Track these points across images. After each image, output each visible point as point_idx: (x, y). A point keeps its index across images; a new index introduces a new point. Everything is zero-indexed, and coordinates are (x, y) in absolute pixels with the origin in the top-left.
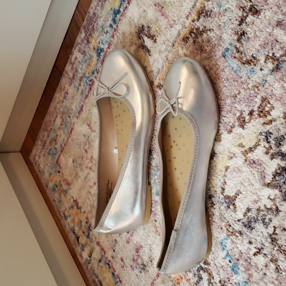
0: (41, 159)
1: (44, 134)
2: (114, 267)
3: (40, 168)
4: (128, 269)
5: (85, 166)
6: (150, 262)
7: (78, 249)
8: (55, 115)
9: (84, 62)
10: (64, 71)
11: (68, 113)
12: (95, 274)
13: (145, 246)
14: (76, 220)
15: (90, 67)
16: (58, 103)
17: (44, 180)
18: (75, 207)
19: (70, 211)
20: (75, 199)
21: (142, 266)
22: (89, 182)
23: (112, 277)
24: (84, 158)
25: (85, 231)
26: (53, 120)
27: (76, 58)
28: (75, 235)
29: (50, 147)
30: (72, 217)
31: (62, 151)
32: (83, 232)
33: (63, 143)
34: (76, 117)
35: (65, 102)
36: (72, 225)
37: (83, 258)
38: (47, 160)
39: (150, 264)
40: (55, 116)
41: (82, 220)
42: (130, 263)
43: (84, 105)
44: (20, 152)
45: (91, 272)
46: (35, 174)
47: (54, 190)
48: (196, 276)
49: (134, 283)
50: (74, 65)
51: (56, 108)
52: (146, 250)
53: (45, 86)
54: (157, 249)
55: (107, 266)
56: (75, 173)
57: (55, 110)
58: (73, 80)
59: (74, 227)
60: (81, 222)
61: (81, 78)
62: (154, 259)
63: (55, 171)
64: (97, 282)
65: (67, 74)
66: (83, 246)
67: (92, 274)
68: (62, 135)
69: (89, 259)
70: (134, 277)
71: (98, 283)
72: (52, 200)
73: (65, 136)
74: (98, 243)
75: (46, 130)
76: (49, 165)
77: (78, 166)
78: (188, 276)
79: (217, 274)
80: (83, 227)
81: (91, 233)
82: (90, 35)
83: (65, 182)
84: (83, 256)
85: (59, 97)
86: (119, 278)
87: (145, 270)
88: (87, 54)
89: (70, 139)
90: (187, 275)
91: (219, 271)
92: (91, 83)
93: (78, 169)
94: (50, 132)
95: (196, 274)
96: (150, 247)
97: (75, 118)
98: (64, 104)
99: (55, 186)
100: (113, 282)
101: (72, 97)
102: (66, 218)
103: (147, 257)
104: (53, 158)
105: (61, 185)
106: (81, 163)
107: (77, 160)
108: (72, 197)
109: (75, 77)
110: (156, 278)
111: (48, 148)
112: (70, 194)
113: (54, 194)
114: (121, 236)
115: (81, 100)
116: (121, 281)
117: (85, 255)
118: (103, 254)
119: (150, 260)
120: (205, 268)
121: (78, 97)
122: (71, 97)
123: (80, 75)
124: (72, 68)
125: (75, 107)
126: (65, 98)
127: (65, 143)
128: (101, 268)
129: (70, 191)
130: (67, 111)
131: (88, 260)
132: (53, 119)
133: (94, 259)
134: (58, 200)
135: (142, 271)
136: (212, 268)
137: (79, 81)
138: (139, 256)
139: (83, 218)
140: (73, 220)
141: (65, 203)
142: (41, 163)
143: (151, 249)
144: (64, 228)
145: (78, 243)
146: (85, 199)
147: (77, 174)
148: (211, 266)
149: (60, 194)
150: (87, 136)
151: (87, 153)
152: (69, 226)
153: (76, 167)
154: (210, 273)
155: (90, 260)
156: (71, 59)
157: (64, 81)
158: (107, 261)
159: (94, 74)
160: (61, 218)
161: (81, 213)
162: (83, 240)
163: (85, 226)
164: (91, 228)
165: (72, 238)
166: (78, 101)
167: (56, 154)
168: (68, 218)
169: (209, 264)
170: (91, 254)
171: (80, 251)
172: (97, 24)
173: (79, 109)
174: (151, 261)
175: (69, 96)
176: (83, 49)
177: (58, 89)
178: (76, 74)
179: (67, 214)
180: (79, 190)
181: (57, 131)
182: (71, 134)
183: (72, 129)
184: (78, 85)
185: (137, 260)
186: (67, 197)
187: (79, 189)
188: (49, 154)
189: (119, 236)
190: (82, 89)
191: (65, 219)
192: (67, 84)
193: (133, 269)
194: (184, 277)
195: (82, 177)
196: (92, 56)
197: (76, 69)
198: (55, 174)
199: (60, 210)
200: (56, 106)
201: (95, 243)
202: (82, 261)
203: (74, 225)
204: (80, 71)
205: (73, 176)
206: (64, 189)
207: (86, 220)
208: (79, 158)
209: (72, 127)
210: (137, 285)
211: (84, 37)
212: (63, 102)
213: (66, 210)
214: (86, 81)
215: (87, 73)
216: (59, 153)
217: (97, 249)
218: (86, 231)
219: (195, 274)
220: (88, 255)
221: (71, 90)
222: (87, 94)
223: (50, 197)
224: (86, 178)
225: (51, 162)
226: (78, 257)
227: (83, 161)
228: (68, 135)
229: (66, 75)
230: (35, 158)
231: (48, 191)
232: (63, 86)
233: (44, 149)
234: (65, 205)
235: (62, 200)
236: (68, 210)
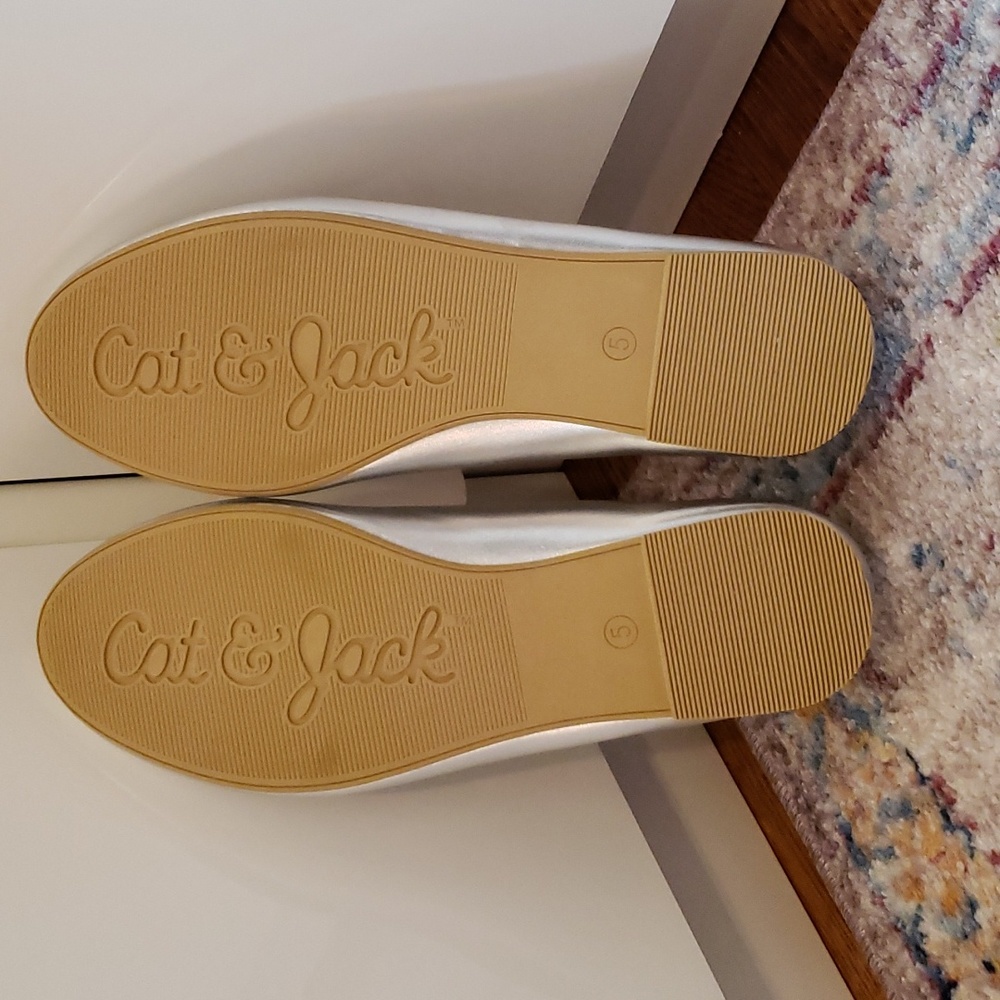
11: (883, 280)
14: (936, 887)
18: (932, 818)
19: (889, 828)
20: (925, 771)
28: (924, 964)
30: (903, 864)
31: (834, 493)
34: (949, 303)
35: (861, 222)
36: (901, 905)
41: (977, 897)
58: (928, 90)
59: (918, 919)
60: (973, 906)
65: (886, 57)
77: (956, 589)
85: (820, 195)
89: (898, 429)
93: (956, 608)
97: (940, 312)
98: (862, 228)
101: (921, 189)
102: (860, 857)
107: (945, 553)
108: (908, 754)
109: (945, 72)
112: (894, 737)
115: (990, 204)
121: (968, 187)
122: (908, 192)
123: (983, 60)
124: (926, 22)
125: (938, 246)
126: (866, 199)
127: (858, 450)
129: (890, 718)
130: (879, 270)
137: (972, 96)
140: (914, 882)
141: (858, 781)
149: (820, 722)
152: (883, 906)
153: (943, 593)
157: (862, 100)
161: (973, 855)
163: (998, 935)
165: (904, 974)
168: (877, 864)
173: (968, 259)
175: (897, 183)
178: (951, 52)
179: (863, 834)
182: (902, 400)
183: (913, 375)
184: (969, 115)
186: (867, 747)
187: (963, 721)
191: (851, 862)
192: (884, 116)
199: (819, 807)
208: (960, 543)
209: (912, 362)
212: (849, 219)
213: (859, 812)
221: (913, 151)
228: (884, 409)
229: (876, 64)
232: (851, 128)
233: (709, 472)
234: (851, 788)
235: (833, 758)
236: (875, 819)
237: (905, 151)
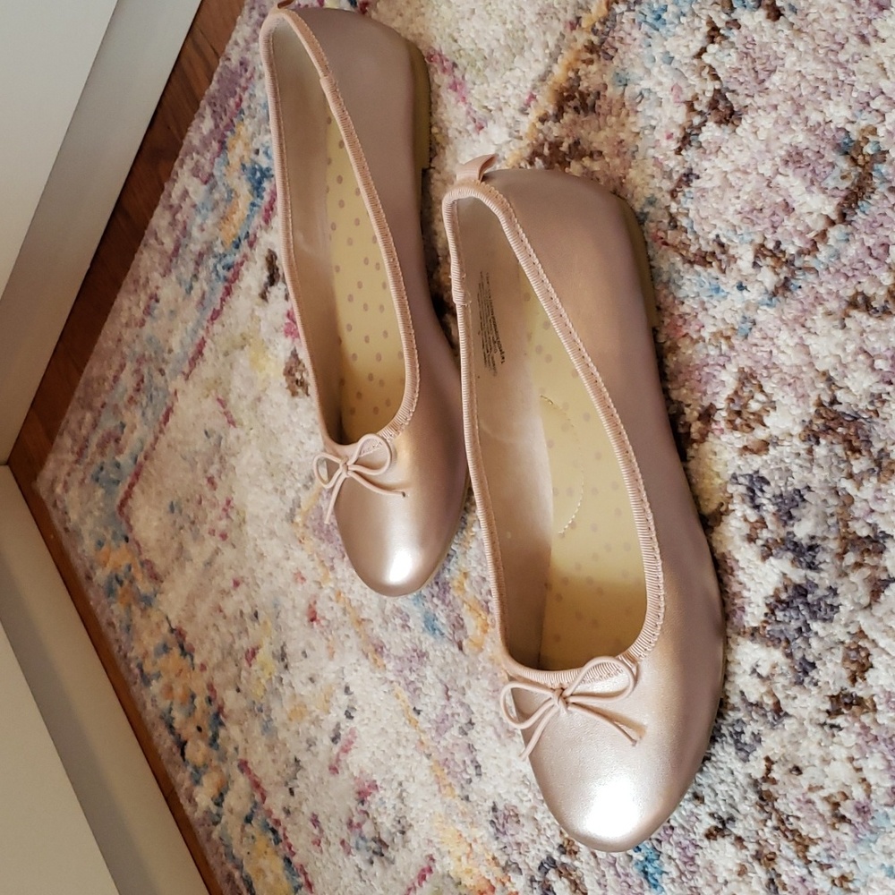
0: (71, 493)
1: (83, 418)
2: (290, 840)
3: (70, 520)
4: (332, 849)
5: (206, 527)
6: (398, 834)
7: (182, 778)
8: (117, 363)
9: (209, 207)
10: (146, 228)
11: (157, 358)
12: (234, 857)
13: (384, 786)
14: (178, 691)
15: (227, 227)
16: (127, 325)
17: (81, 560)
18: (176, 651)
19: (158, 661)
20: (174, 626)
21: (374, 845)
22: (218, 579)
23: (284, 869)
24: (203, 502)
25: (205, 725)
26: (111, 378)
27: (186, 193)
28: (173, 734)
29: (99, 460)
30: (164, 680)
31: (137, 475)
32: (199, 729)
33: (142, 449)
34: (183, 373)
35: (147, 326)
36: (164, 704)
37: (196, 805)
38: (89, 500)
39: (398, 839)
40: (115, 367)
41: (195, 691)
42: (338, 831)
43: (209, 341)
44: (8, 463)
45: (222, 849)
46: (52, 537)
47: (110, 592)
48: (535, 885)
50: (179, 214)
51: (119, 340)
52: (389, 798)
53: (88, 267)
55: (270, 835)
56: (175, 545)
57: (117, 346)
58: (174, 260)
59: (171, 710)
60: (193, 697)
61: (201, 255)
62: (411, 825)
63: (114, 533)
64: (237, 882)
65: (157, 239)
66: (196, 768)
67: (224, 857)
68: (138, 426)
69: (214, 809)
70: (349, 876)
71: (241, 884)
72: (103, 622)
73: (146, 428)
74: (244, 766)
75: (90, 407)
76: (97, 513)
77: (187, 525)
78: (513, 884)
79: (599, 884)
80: (198, 714)
81: (222, 732)
82: (230, 126)
83: (145, 571)
84: (197, 799)
85: (130, 309)
86: (305, 874)
87: (383, 858)
88: (220, 183)
89: (163, 440)
90: (509, 880)
91: (604, 876)
92: (229, 274)
93: (187, 536)
94: (100, 412)
95: (537, 879)
96: (399, 789)
97: (180, 378)
98: (147, 330)
99: (115, 581)
100: (285, 885)
101: (172, 312)
102: (146, 681)
103: (392, 817)
104: (109, 493)
105: (132, 581)
106: (196, 517)
107: (182, 506)
108: (167, 618)
109: (180, 251)
110: (417, 885)
111: (92, 463)
112: (161, 608)
113: (110, 604)
114: (312, 748)
115: (199, 323)
116: (310, 885)
117: (204, 797)
118: (258, 798)
119: (399, 827)
120: (563, 864)
121: (190, 313)
122: (166, 312)
123: (195, 248)
124: (173, 223)
125: (179, 342)
126: (149, 314)
127: (147, 452)
128: (251, 840)
129: (159, 597)
130: (155, 353)
131: (211, 812)
132: (110, 374)
133: (231, 811)
134: (124, 625)
135: (375, 859)
136: (584, 866)
137: (192, 266)
138: (368, 814)
139: (198, 685)
140: (169, 690)
141: (145, 636)
142: (73, 507)
143: (404, 794)
144: (140, 708)
145: (181, 759)
146: (207, 628)
147: (181, 548)
148: (578, 859)
149: (130, 606)
150: (215, 437)
151: (215, 489)
152: (156, 706)
153: (181, 528)
154: (578, 881)
155: (219, 815)
156: (170, 196)
157: (147, 260)
158: (268, 820)
159: (241, 248)
160: (131, 679)
161: (194, 668)
162: (198, 751)
163: (204, 711)
164: (221, 717)
165: (165, 742)
166: (190, 325)
167: (119, 482)
168: (154, 682)
169: (576, 853)
170: (221, 795)
171: (187, 784)
172: (252, 96)
173: (191, 351)
174: (403, 833)
175: (162, 308)
176: (207, 169)
177: (128, 283)
178: (183, 241)
179: (148, 668)
180: (188, 598)
181: (124, 411)
182: (165, 423)
183: (169, 411)
184: (190, 275)
185: (359, 825)
186: (149, 616)
187: (189, 595)
188: (97, 480)
189: (308, 750)
190: (201, 288)
191: (143, 685)
192: (156, 270)
193: (349, 853)
194: (498, 887)
195: (199, 561)
196: (236, 193)
197: (185, 228)
198: (113, 544)
199: (129, 655)
200: (121, 334)
201: (235, 763)
202: (196, 815)
203: (172, 703)
204: (195, 232)
205: (172, 553)
206: (143, 591)
207: (208, 693)
208: (188, 501)
209: (169, 404)
211: (211, 132)
212: (142, 324)
213: (146, 654)
214: (215, 267)
215: (218, 243)
216: (129, 480)
217: (241, 782)
218: (207, 726)
219: (532, 880)
220: (212, 799)
221: (168, 291)
222: (218, 308)
223: (98, 610)
224: (209, 563)
225: (102, 504)
226: (182, 801)
227: (201, 513)
228: (158, 429)
229: (152, 241)
230: (52, 490)
231: (91, 594)
232: (142, 274)
233: (80, 464)
234: (142, 642)
235: (135, 626)
236: (153, 657)
237: (165, 290)
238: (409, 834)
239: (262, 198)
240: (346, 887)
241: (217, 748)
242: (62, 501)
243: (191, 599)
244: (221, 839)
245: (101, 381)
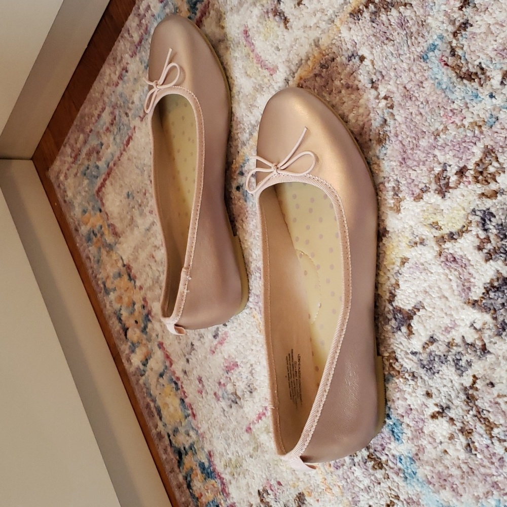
0: (69, 180)
1: (79, 137)
2: (185, 389)
3: (67, 196)
4: (209, 397)
5: (148, 209)
6: (248, 392)
7: (124, 348)
8: (101, 107)
9: (162, 17)
10: (123, 27)
11: (124, 106)
12: (151, 395)
13: (242, 365)
14: (125, 299)
16: (108, 84)
17: (73, 219)
18: (126, 277)
19: (115, 281)
20: (125, 263)
21: (233, 398)
22: (153, 239)
23: (180, 405)
24: (147, 194)
25: (140, 320)
26: (96, 115)
27: (149, 7)
28: (121, 323)
29: (86, 163)
30: (117, 293)
31: (109, 174)
32: (136, 322)
33: (112, 160)
34: (140, 117)
35: (120, 86)
36: (117, 306)
37: (131, 364)
38: (79, 186)
39: (247, 395)
40: (99, 108)
41: (135, 301)
42: (213, 387)
44: (32, 159)
45: (145, 390)
46: (56, 204)
47: (89, 240)
49: (218, 422)
50: (144, 20)
51: (103, 93)
52: (244, 372)
53: (86, 47)
54: (264, 374)
55: (173, 385)
56: (129, 217)
57: (101, 97)
58: (139, 48)
59: (121, 309)
60: (134, 304)
62: (256, 389)
63: (93, 206)
64: (152, 409)
65: (129, 34)
66: (133, 344)
67: (145, 394)
68: (111, 146)
69: (142, 367)
70: (217, 412)
71: (154, 410)
72: (84, 256)
73: (115, 147)
74: (161, 345)
75: (83, 131)
76: (83, 194)
77: (136, 207)
80: (136, 313)
81: (150, 325)
83: (110, 230)
84: (132, 361)
85: (110, 75)
86: (192, 409)
87: (237, 405)
88: (170, 3)
89: (125, 155)
93: (136, 212)
94: (88, 135)
96: (251, 368)
97: (138, 119)
98: (119, 89)
99: (92, 234)
100: (180, 413)
101: (135, 79)
102: (107, 292)
103: (245, 383)
104: (91, 183)
105: (102, 235)
106: (142, 202)
107: (134, 195)
108: (122, 258)
109: (143, 43)
110: (256, 421)
111: (82, 164)
112: (118, 252)
113: (88, 246)
114: (202, 339)
116: (194, 415)
117: (136, 360)
118: (168, 364)
119: (249, 389)
122: (132, 79)
124: (140, 25)
125: (138, 98)
126: (122, 79)
127: (115, 161)
128: (162, 387)
129: (118, 246)
130: (124, 103)
131: (140, 369)
132: (96, 113)
133: (152, 369)
134: (96, 259)
135: (233, 405)
137: (148, 52)
138: (230, 379)
140: (120, 298)
141: (108, 268)
142: (70, 189)
143: (253, 371)
144: (102, 307)
145: (124, 337)
146: (144, 266)
147: (132, 219)
149: (100, 248)
152: (112, 306)
153: (133, 207)
155: (144, 371)
156: (139, 8)
157: (122, 46)
158: (173, 377)
160: (98, 290)
161: (135, 288)
162: (135, 334)
163: (140, 312)
164: (150, 317)
165: (116, 327)
166: (146, 88)
167: (97, 177)
168: (112, 293)
170: (147, 360)
171: (127, 352)
174: (251, 392)
175: (129, 76)
177: (110, 59)
178: (145, 36)
179: (109, 285)
181: (103, 135)
182: (127, 146)
183: (130, 138)
184: (147, 57)
185: (225, 385)
186: (111, 256)
187: (135, 247)
188: (85, 174)
189: (199, 340)
191: (105, 294)
192: (127, 53)
195: (142, 228)
196: (179, 10)
197: (147, 29)
198: (92, 212)
199: (98, 276)
200: (104, 90)
201: (156, 343)
202: (131, 369)
205: (126, 222)
206: (108, 241)
208: (138, 192)
209: (130, 134)
210: (221, 426)
212: (117, 85)
213: (108, 277)
216: (104, 176)
217: (158, 354)
218: (141, 321)
220: (141, 362)
221: (134, 66)
223: (81, 249)
224: (148, 230)
225: (87, 189)
226: (123, 361)
227: (145, 200)
228: (122, 148)
229: (126, 35)
230: (58, 177)
231: (78, 239)
232: (119, 54)
233: (75, 164)
234: (106, 270)
235: (102, 260)
236: (112, 279)
237: (132, 65)
238: (254, 393)
239: (196, 14)
240: (215, 419)
241: (146, 333)
242: (64, 185)
243: (136, 249)
244: (145, 384)
245: (90, 116)
